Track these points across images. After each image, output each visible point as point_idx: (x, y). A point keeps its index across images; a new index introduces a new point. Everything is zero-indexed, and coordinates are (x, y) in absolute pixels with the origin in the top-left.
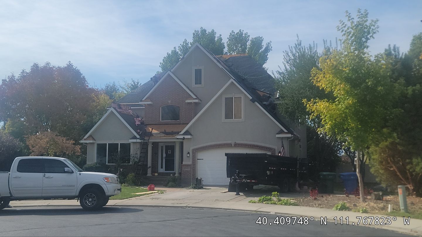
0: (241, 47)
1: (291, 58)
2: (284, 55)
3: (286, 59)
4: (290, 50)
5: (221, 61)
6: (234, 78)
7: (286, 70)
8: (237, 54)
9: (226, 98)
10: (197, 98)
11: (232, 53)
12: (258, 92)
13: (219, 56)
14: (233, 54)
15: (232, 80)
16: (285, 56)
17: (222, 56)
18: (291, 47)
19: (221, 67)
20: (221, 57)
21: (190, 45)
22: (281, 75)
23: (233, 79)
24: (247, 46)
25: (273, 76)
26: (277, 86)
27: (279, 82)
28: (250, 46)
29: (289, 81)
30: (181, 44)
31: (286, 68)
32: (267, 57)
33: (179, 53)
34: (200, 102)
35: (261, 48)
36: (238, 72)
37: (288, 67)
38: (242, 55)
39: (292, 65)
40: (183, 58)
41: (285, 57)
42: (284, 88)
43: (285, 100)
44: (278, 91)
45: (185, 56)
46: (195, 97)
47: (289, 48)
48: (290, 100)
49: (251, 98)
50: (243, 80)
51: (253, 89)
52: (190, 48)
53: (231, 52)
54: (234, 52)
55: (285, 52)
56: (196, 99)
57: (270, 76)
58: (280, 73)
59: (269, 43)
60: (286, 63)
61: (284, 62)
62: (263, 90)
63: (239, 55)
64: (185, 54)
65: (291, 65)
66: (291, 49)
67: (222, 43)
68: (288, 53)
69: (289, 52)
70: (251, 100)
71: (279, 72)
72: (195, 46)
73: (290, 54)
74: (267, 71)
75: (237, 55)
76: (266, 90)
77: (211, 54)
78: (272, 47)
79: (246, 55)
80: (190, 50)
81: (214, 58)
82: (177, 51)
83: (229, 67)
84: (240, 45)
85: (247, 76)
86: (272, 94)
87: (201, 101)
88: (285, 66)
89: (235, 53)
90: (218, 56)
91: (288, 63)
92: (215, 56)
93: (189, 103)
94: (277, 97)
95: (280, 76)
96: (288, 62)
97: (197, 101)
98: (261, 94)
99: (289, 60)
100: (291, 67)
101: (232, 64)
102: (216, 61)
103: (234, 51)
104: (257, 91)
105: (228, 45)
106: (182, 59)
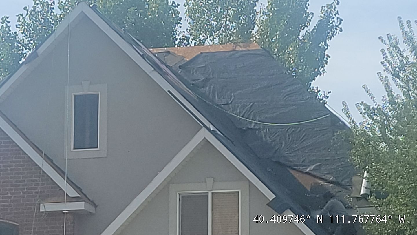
0: (236, 17)
1: (407, 58)
2: (382, 51)
3: (391, 64)
4: (405, 34)
5: (167, 66)
6: (212, 128)
7: (392, 102)
8: (221, 43)
9: (184, 199)
10: (83, 197)
11: (205, 40)
12: (296, 175)
13: (160, 50)
14: (208, 42)
15: (203, 134)
16: (388, 54)
17: (169, 49)
18: (408, 22)
19: (167, 87)
20: (169, 52)
21: (57, 12)
22: (375, 117)
23: (209, 129)
24: (258, 17)
25: (346, 121)
26: (361, 157)
27: (368, 140)
28: (265, 17)
29: (400, 138)
30: (25, 8)
31: (390, 93)
32: (326, 53)
33: (20, 36)
34: (92, 209)
35: (305, 23)
36: (227, 104)
37: (397, 92)
38: (238, 48)
39: (411, 85)
40: (34, 55)
41: (385, 58)
42: (385, 163)
43: (388, 205)
44: (366, 174)
45: (41, 50)
46: (72, 193)
47: (401, 25)
48: (406, 205)
49: (271, 196)
50: (243, 132)
51: (278, 163)
52: (59, 20)
53: (202, 38)
54: (211, 35)
55: (385, 38)
56: (77, 199)
57: (335, 120)
58: (370, 112)
59: (330, 6)
60: (390, 77)
61: (384, 74)
62: (312, 167)
63: (229, 47)
64: (42, 40)
65: (407, 83)
66: (407, 29)
67: (170, 4)
68: (397, 43)
69: (401, 39)
70: (270, 204)
71: (367, 107)
72: (74, 14)
73: (402, 46)
74: (325, 103)
75: (221, 48)
76: (323, 168)
77: (132, 43)
78: (341, 20)
79: (255, 46)
80: (60, 29)
81: (142, 56)
82: (13, 30)
83: (194, 87)
84: (231, 12)
85: (258, 118)
86: (343, 182)
87: (96, 206)
88: (387, 86)
89: (216, 41)
90: (155, 51)
91: (399, 77)
92: (146, 50)
93: (51, 214)
94: (362, 193)
95: (371, 121)
96: (396, 75)
97: (80, 206)
98: (307, 182)
99: (402, 68)
100: (409, 91)
101: (207, 80)
102: (148, 69)
103: (211, 31)
104: (292, 172)
105: (191, 13)
106: (29, 60)
